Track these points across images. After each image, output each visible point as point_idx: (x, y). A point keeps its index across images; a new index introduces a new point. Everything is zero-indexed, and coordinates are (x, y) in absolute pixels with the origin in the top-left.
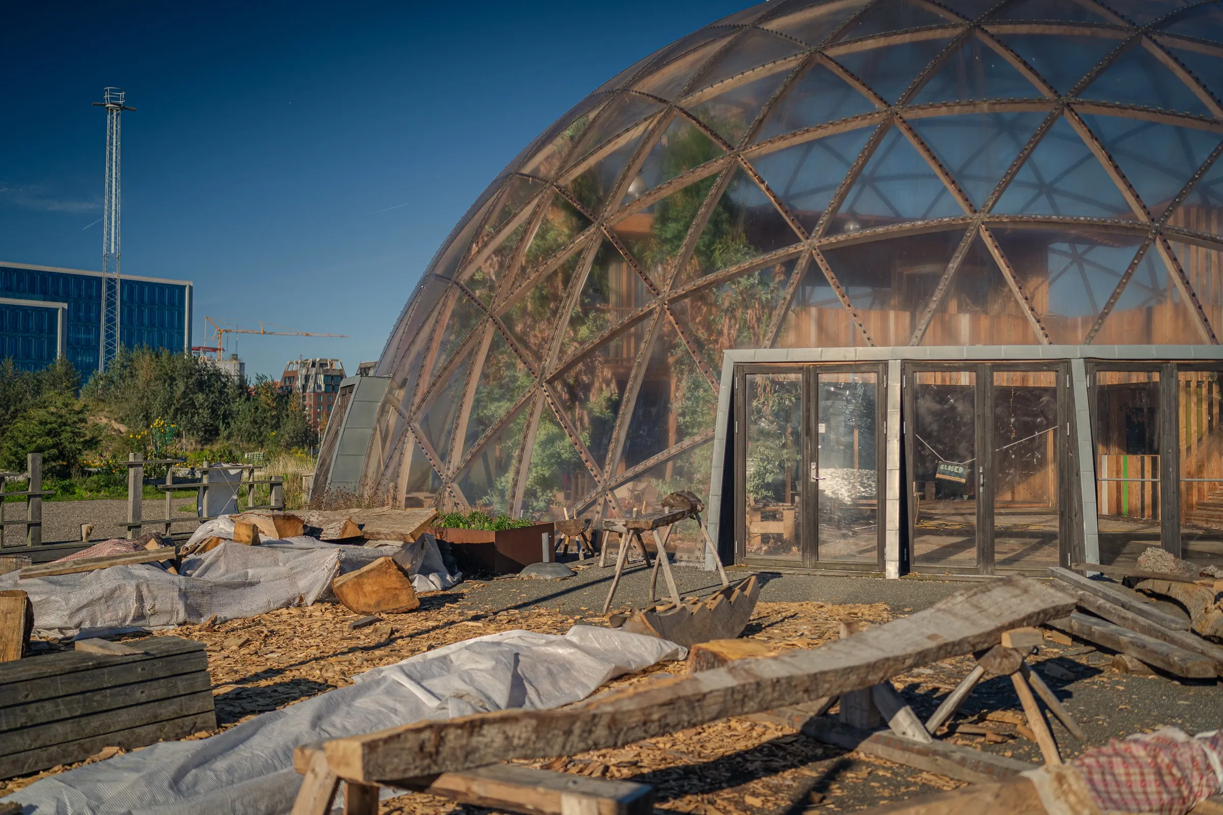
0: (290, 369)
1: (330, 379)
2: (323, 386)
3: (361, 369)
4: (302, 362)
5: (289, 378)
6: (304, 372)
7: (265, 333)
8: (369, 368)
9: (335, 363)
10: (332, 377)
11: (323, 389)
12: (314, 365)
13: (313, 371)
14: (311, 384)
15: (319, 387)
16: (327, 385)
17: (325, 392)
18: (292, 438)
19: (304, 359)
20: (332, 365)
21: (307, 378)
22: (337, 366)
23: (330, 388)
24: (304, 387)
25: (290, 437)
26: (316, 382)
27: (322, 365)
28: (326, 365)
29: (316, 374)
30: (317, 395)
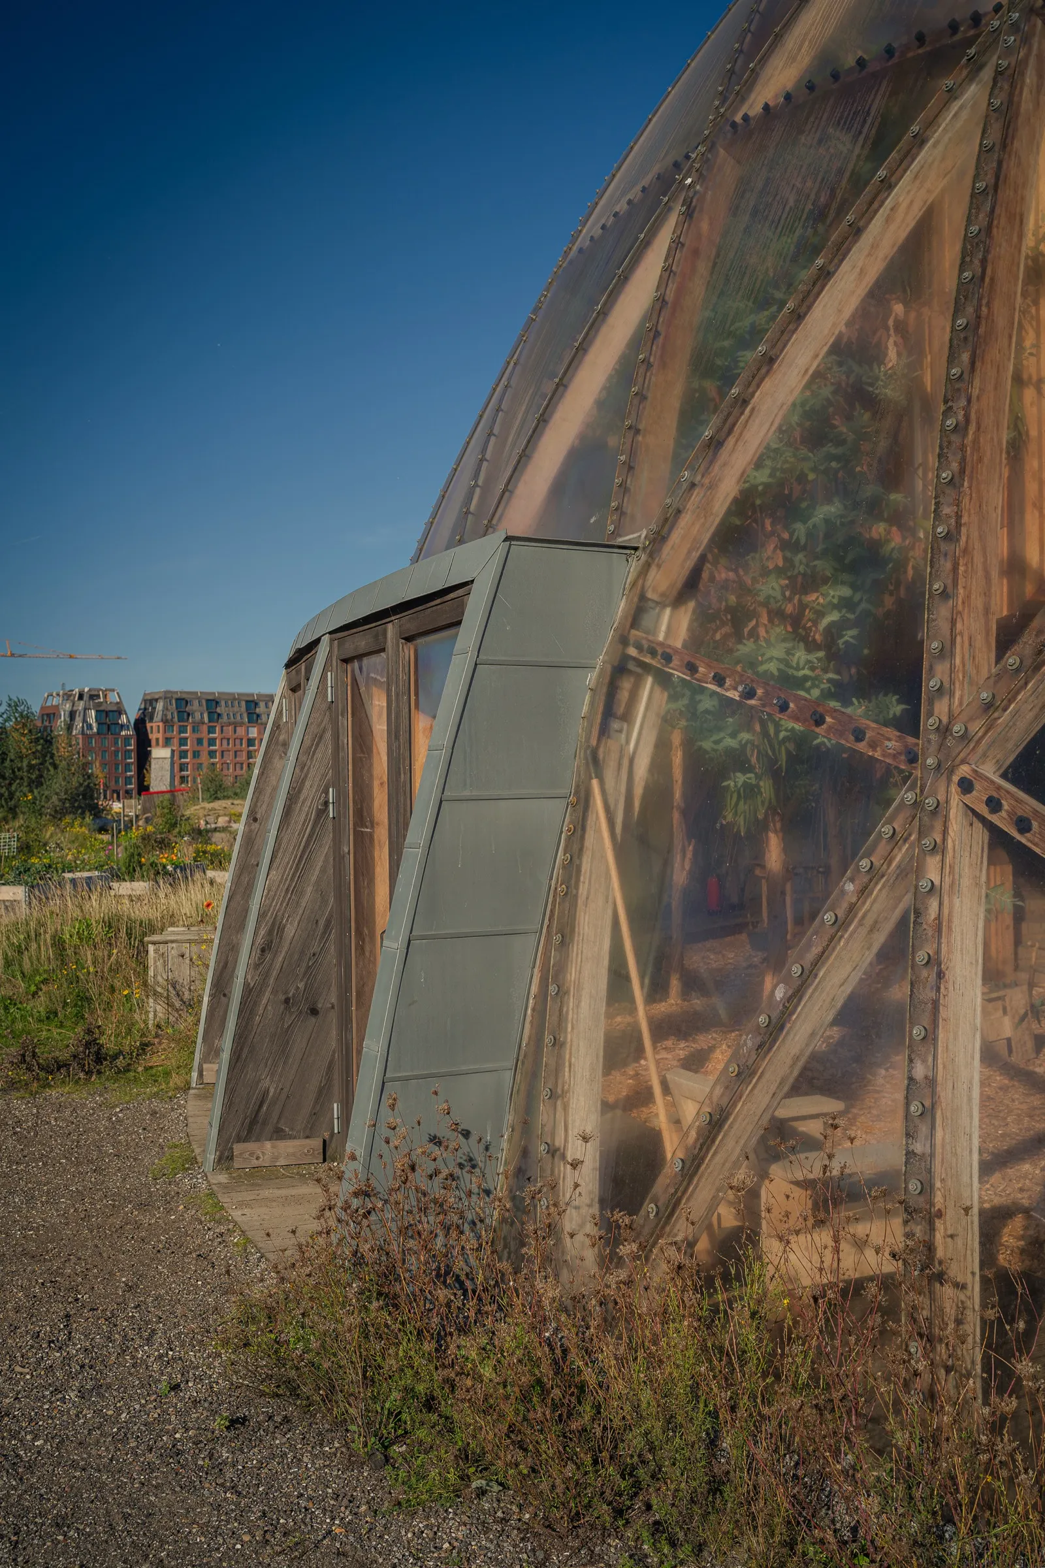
0: (49, 704)
1: (104, 715)
2: (95, 725)
3: (145, 701)
4: (65, 694)
5: (48, 715)
6: (68, 706)
7: (12, 655)
8: (156, 700)
9: (110, 695)
10: (107, 713)
11: (95, 730)
12: (81, 697)
13: (81, 705)
14: (78, 723)
15: (90, 727)
16: (99, 724)
17: (98, 733)
18: (63, 801)
19: (68, 688)
20: (105, 696)
21: (72, 714)
22: (113, 698)
23: (105, 728)
24: (69, 728)
25: (60, 800)
26: (84, 721)
27: (93, 697)
28: (98, 696)
29: (85, 709)
30: (87, 738)
